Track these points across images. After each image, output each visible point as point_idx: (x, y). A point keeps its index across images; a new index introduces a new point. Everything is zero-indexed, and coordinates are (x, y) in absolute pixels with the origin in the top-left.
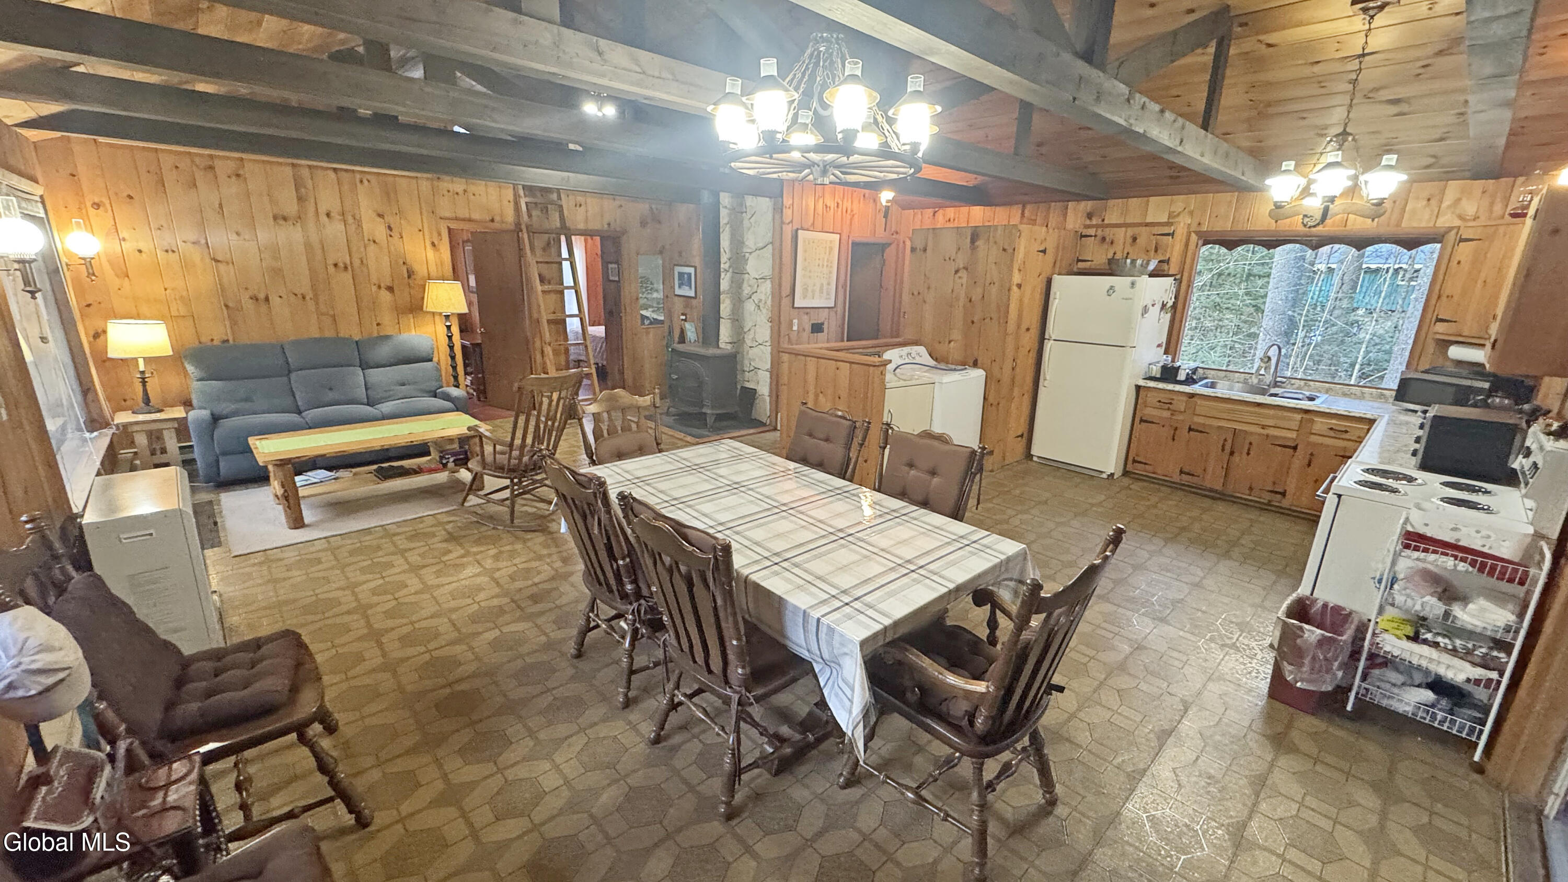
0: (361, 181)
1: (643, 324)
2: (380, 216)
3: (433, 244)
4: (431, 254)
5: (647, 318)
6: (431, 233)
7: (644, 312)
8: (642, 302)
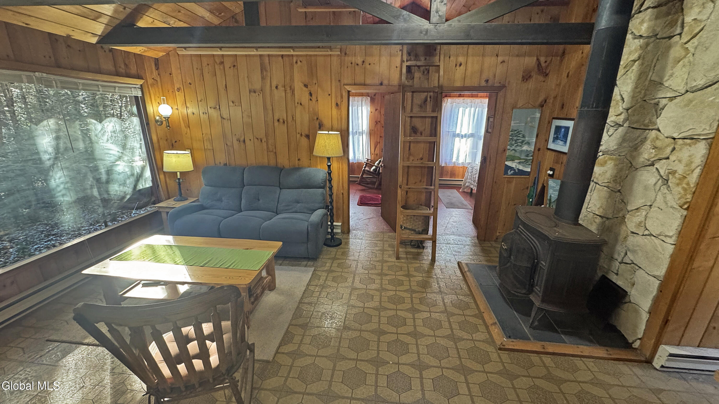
0: (296, 62)
1: (506, 173)
2: (306, 86)
3: (337, 105)
4: (335, 111)
5: (511, 168)
6: (336, 97)
7: (508, 163)
8: (508, 153)
